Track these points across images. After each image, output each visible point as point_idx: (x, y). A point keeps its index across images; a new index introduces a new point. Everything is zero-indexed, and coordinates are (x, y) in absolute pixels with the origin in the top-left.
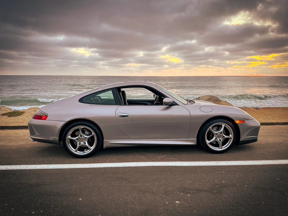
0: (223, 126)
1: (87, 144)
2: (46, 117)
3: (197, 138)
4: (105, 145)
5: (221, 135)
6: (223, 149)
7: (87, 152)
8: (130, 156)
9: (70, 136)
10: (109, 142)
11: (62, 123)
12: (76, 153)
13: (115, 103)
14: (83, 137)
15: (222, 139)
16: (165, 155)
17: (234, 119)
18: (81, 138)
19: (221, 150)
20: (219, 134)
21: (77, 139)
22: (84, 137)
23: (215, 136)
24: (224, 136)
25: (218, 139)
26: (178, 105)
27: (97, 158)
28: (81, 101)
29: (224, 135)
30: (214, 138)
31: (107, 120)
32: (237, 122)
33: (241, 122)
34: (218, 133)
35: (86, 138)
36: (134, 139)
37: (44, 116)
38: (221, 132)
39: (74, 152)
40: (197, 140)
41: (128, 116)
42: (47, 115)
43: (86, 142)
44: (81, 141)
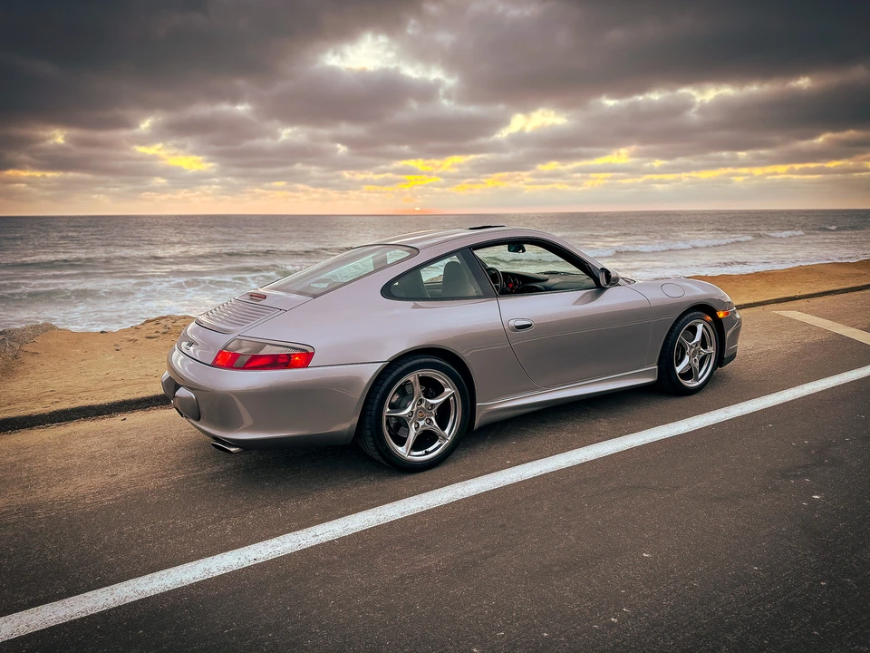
0: (700, 328)
1: (435, 424)
2: (309, 356)
3: (658, 365)
4: (479, 420)
5: (697, 348)
6: (700, 382)
7: (435, 450)
9: (388, 410)
10: (488, 408)
12: (409, 457)
14: (423, 405)
15: (698, 357)
17: (715, 306)
19: (697, 384)
21: (408, 414)
22: (427, 403)
23: (688, 354)
24: (700, 351)
26: (619, 285)
28: (388, 291)
29: (701, 349)
30: (687, 358)
32: (721, 315)
33: (726, 314)
34: (694, 344)
35: (432, 405)
36: (541, 390)
37: (297, 355)
39: (406, 456)
40: (659, 369)
41: (529, 326)
42: (311, 350)
43: (433, 419)
44: (419, 419)
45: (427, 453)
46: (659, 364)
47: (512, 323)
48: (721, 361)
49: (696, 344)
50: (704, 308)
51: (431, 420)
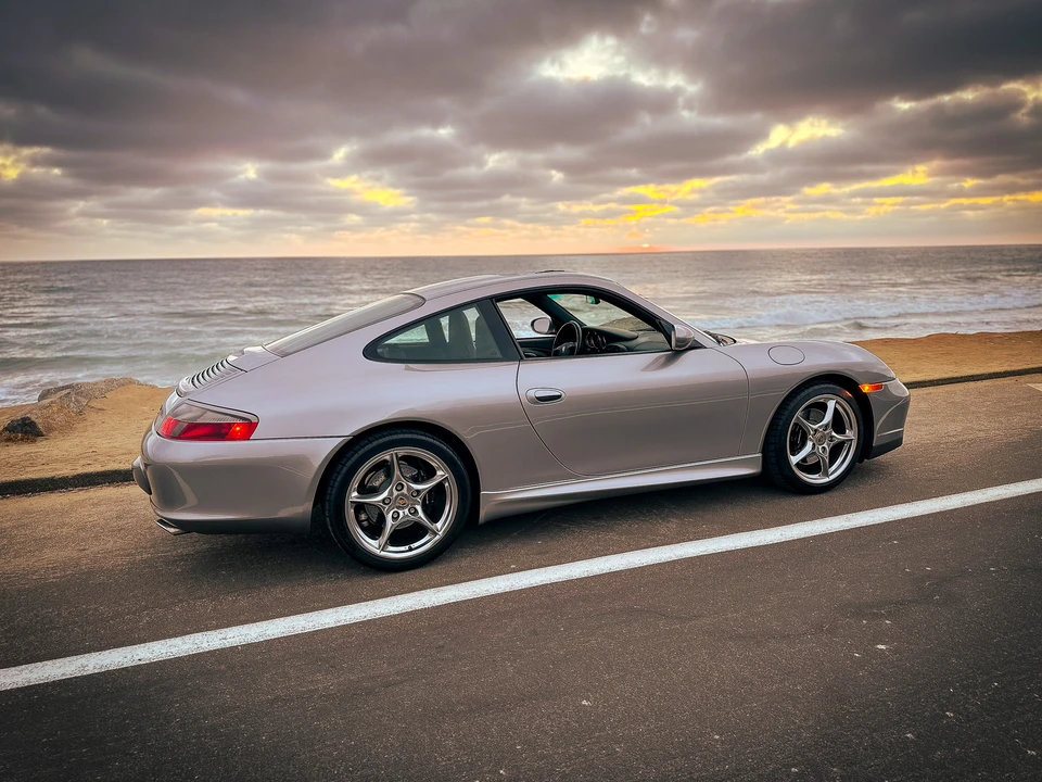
0: (831, 405)
1: (421, 514)
2: (250, 427)
3: (762, 452)
4: (485, 512)
5: (826, 432)
6: (832, 477)
7: (423, 545)
8: (570, 541)
9: (355, 494)
10: (499, 496)
11: (329, 447)
12: (383, 553)
13: (499, 355)
14: (405, 491)
15: (829, 445)
17: (857, 379)
18: (397, 493)
19: (827, 480)
20: (821, 433)
21: (383, 501)
22: (409, 488)
23: (811, 440)
24: (832, 437)
25: (820, 447)
26: (701, 347)
27: (464, 561)
28: (373, 351)
29: (834, 434)
30: (809, 445)
32: (866, 389)
33: (876, 387)
34: (820, 427)
35: (418, 491)
36: (577, 478)
37: (238, 425)
39: (378, 551)
40: (763, 457)
41: (560, 396)
42: (254, 420)
43: (419, 508)
44: (398, 508)
45: (411, 549)
46: (764, 451)
47: (532, 394)
48: (866, 450)
49: (826, 426)
50: (838, 380)
51: (416, 510)
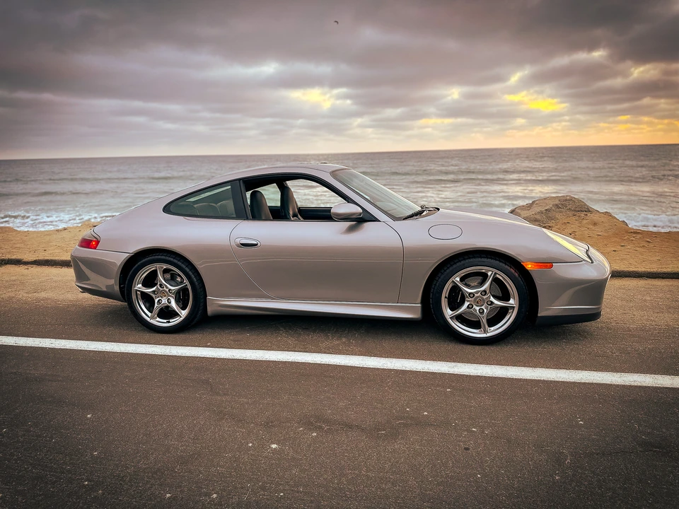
0: (490, 276)
1: (173, 304)
2: (98, 242)
4: (210, 309)
5: (485, 297)
7: (175, 321)
8: (264, 337)
9: (140, 285)
10: (219, 302)
12: (152, 321)
13: (235, 216)
14: (165, 288)
15: (487, 308)
16: (344, 340)
17: (520, 258)
18: (161, 289)
19: (484, 336)
20: (478, 297)
21: (154, 292)
22: (167, 287)
23: (468, 301)
24: (492, 303)
25: (478, 308)
27: (196, 336)
28: (167, 209)
29: (492, 299)
30: (467, 304)
31: (214, 252)
32: (529, 267)
33: (540, 267)
34: (477, 292)
35: (172, 290)
36: (273, 299)
37: (94, 241)
38: (485, 291)
39: (149, 319)
40: (423, 308)
41: (257, 245)
42: (99, 239)
44: (162, 297)
45: (169, 322)
46: (423, 303)
47: (239, 241)
51: (170, 300)
